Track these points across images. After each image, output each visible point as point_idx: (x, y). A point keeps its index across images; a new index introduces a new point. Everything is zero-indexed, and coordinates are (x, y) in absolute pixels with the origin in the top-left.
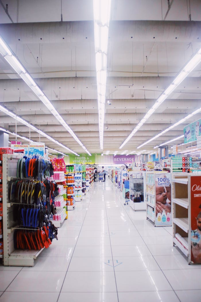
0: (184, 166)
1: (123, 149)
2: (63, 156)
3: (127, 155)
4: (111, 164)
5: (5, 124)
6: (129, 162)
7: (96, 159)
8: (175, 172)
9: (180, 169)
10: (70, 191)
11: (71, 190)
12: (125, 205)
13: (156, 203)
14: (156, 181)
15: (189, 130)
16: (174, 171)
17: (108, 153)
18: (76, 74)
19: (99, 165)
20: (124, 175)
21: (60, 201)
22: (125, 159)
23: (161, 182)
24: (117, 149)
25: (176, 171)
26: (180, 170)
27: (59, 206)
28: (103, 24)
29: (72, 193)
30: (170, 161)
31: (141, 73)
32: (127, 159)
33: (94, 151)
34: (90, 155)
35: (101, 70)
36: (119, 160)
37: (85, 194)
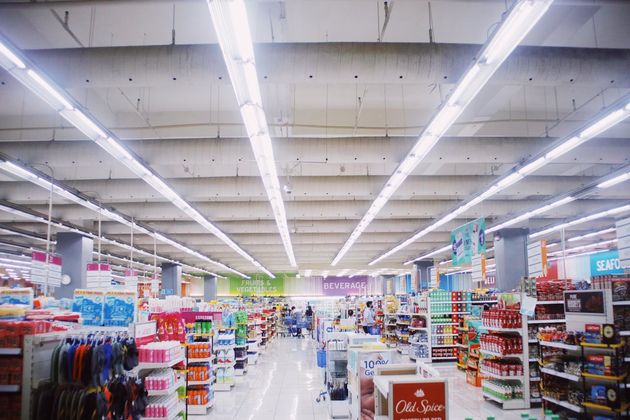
0: (455, 310)
1: (340, 266)
2: (216, 278)
3: (350, 277)
4: (318, 296)
5: (85, 221)
6: (357, 290)
7: (286, 285)
8: (436, 323)
9: (447, 316)
10: (200, 374)
11: (203, 372)
12: (318, 401)
13: (362, 411)
14: (361, 368)
15: (461, 239)
16: (435, 320)
17: (308, 273)
18: (219, 132)
19: (292, 299)
20: (328, 330)
21: (165, 406)
22: (347, 285)
23: (371, 370)
24: (327, 266)
25: (438, 320)
26: (447, 320)
27: (163, 416)
28: (245, 60)
29: (205, 380)
30: (425, 299)
31: (353, 128)
32: (351, 285)
33: (280, 269)
34: (273, 277)
35: (259, 133)
36: (334, 286)
37: (245, 372)
